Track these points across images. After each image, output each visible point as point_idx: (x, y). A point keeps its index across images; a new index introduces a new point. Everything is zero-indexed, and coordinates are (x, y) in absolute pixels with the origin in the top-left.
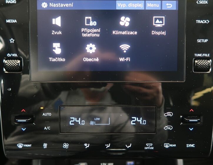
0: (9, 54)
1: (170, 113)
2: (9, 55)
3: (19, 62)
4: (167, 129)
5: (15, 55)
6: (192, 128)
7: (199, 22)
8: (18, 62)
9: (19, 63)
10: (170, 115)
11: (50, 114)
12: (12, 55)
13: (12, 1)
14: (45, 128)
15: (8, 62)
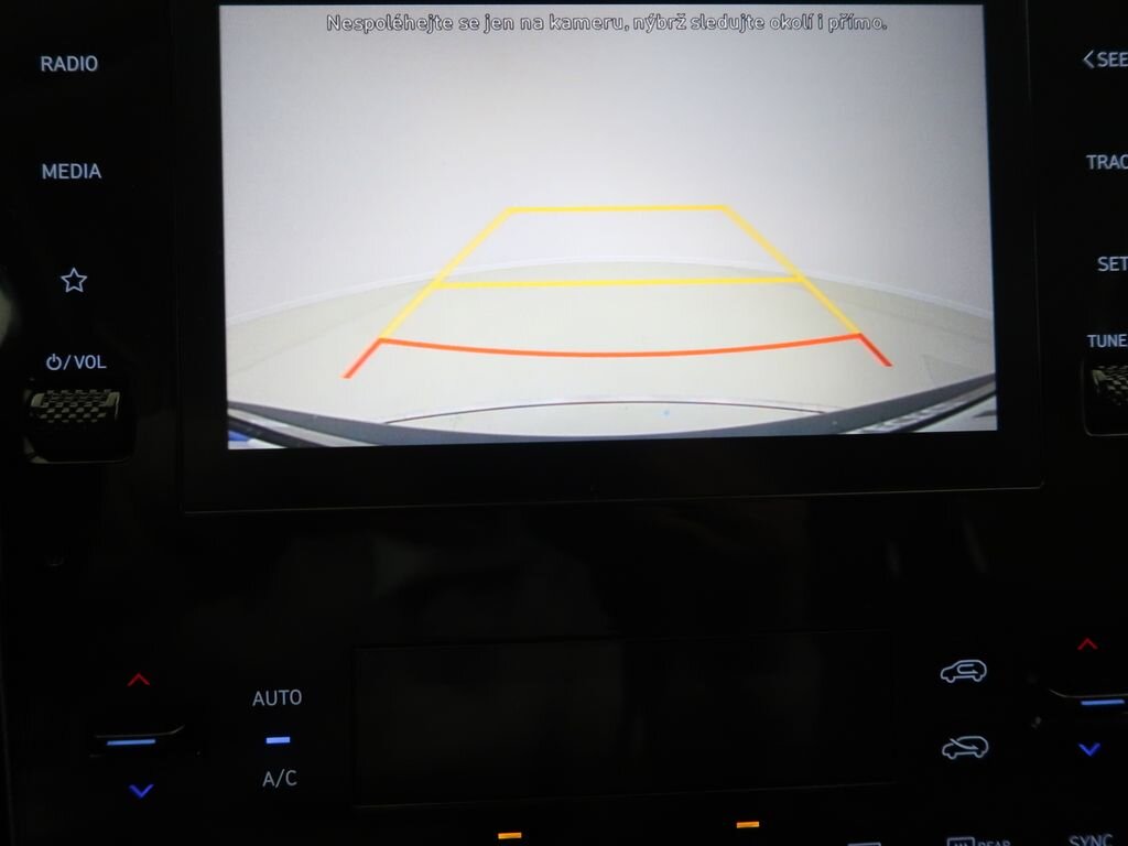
0: (54, 357)
1: (970, 662)
2: (54, 363)
3: (114, 397)
4: (957, 754)
5: (91, 362)
6: (1097, 746)
7: (1100, 162)
8: (107, 403)
9: (114, 407)
10: (971, 675)
11: (296, 697)
12: (72, 360)
13: (73, 62)
14: (268, 778)
15: (51, 406)
